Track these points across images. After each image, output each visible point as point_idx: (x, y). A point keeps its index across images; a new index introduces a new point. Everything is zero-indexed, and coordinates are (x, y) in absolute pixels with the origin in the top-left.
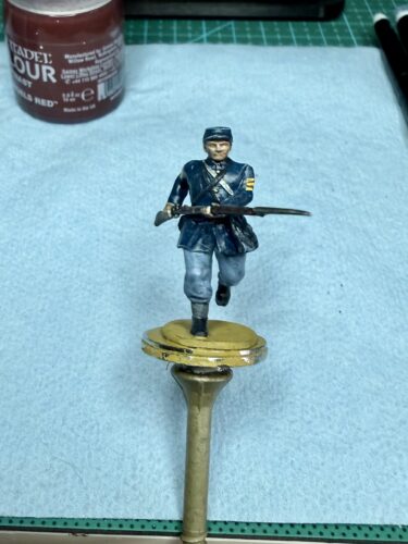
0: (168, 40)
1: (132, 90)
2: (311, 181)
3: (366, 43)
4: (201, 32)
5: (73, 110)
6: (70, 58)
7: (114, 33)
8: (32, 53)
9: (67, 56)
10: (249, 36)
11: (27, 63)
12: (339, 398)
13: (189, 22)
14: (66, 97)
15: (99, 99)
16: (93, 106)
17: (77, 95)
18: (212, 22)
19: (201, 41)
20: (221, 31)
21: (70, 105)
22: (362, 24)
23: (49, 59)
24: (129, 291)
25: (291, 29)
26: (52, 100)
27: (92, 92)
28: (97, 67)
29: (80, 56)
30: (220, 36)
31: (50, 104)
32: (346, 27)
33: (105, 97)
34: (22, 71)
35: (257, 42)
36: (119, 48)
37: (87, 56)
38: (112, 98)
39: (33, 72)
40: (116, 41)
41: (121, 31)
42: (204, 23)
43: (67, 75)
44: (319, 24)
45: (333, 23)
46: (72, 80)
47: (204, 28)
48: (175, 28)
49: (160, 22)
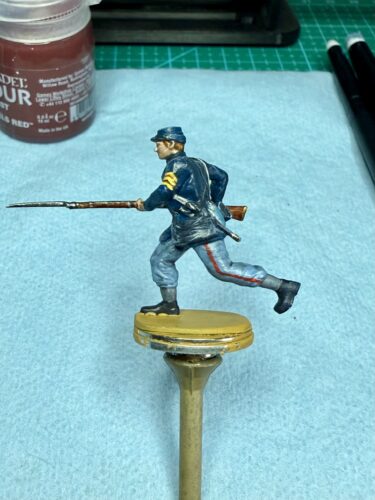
0: (136, 65)
1: (103, 111)
2: (268, 196)
3: (320, 68)
4: (167, 58)
5: (47, 131)
6: (44, 83)
7: (85, 60)
8: (9, 78)
9: (41, 81)
10: (211, 61)
11: (5, 87)
12: (293, 398)
13: (156, 48)
14: (41, 119)
15: (72, 120)
16: (66, 127)
17: (51, 117)
18: (177, 48)
19: (166, 66)
20: (185, 57)
21: (44, 126)
22: (316, 50)
23: (24, 83)
24: (99, 298)
25: (251, 55)
26: (28, 121)
27: (65, 114)
28: (70, 91)
29: (53, 80)
30: (184, 61)
31: (26, 125)
32: (301, 52)
33: (76, 118)
35: (219, 67)
36: (90, 73)
37: (60, 81)
38: (83, 120)
39: (10, 96)
40: (87, 67)
41: (92, 57)
42: (169, 49)
43: (42, 98)
44: (276, 50)
45: (289, 49)
46: (46, 103)
47: (170, 54)
48: (142, 54)
49: (129, 48)
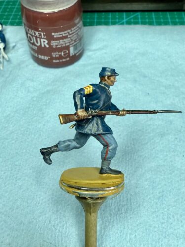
0: (106, 24)
4: (123, 19)
5: (58, 61)
6: (55, 35)
7: (77, 21)
8: (36, 32)
9: (53, 34)
10: (147, 20)
11: (34, 37)
13: (117, 14)
14: (54, 55)
15: (71, 55)
16: (68, 59)
17: (60, 54)
18: (129, 13)
19: (123, 24)
20: (133, 18)
21: (56, 58)
23: (44, 35)
26: (47, 56)
27: (67, 52)
28: (69, 39)
29: (60, 33)
30: (132, 20)
31: (46, 58)
33: (73, 54)
34: (32, 42)
35: (151, 23)
36: (80, 28)
37: (63, 33)
38: (77, 55)
39: (37, 42)
40: (78, 25)
41: (81, 19)
42: (125, 14)
43: (54, 43)
46: (56, 46)
47: (125, 17)
48: (110, 17)
49: (103, 14)
